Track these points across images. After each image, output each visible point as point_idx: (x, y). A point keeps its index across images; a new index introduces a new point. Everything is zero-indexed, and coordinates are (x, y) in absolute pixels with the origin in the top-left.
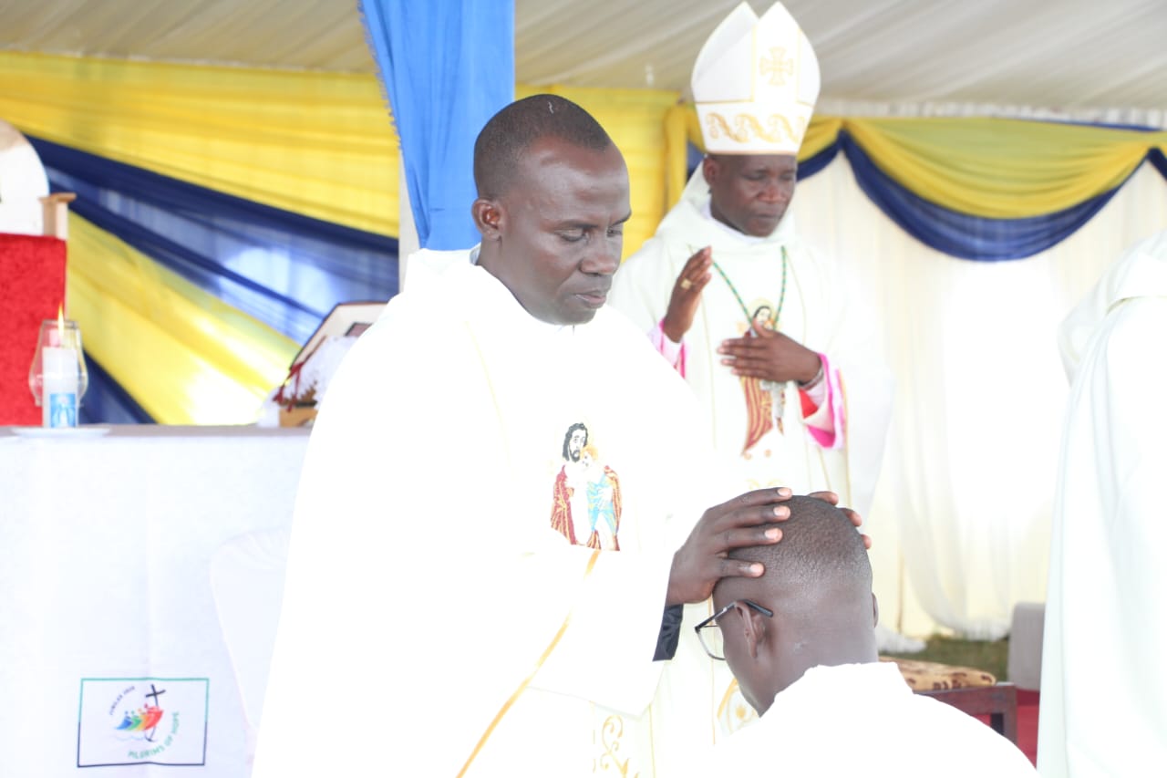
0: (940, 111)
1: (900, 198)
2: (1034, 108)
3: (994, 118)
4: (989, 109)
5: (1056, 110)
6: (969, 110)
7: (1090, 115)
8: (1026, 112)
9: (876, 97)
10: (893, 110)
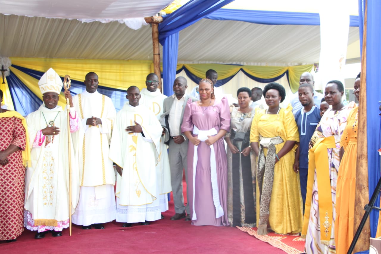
0: (202, 63)
1: (195, 78)
2: (220, 62)
3: (212, 64)
4: (211, 62)
5: (224, 62)
6: (207, 62)
7: (230, 63)
8: (218, 63)
9: (190, 61)
10: (193, 62)
